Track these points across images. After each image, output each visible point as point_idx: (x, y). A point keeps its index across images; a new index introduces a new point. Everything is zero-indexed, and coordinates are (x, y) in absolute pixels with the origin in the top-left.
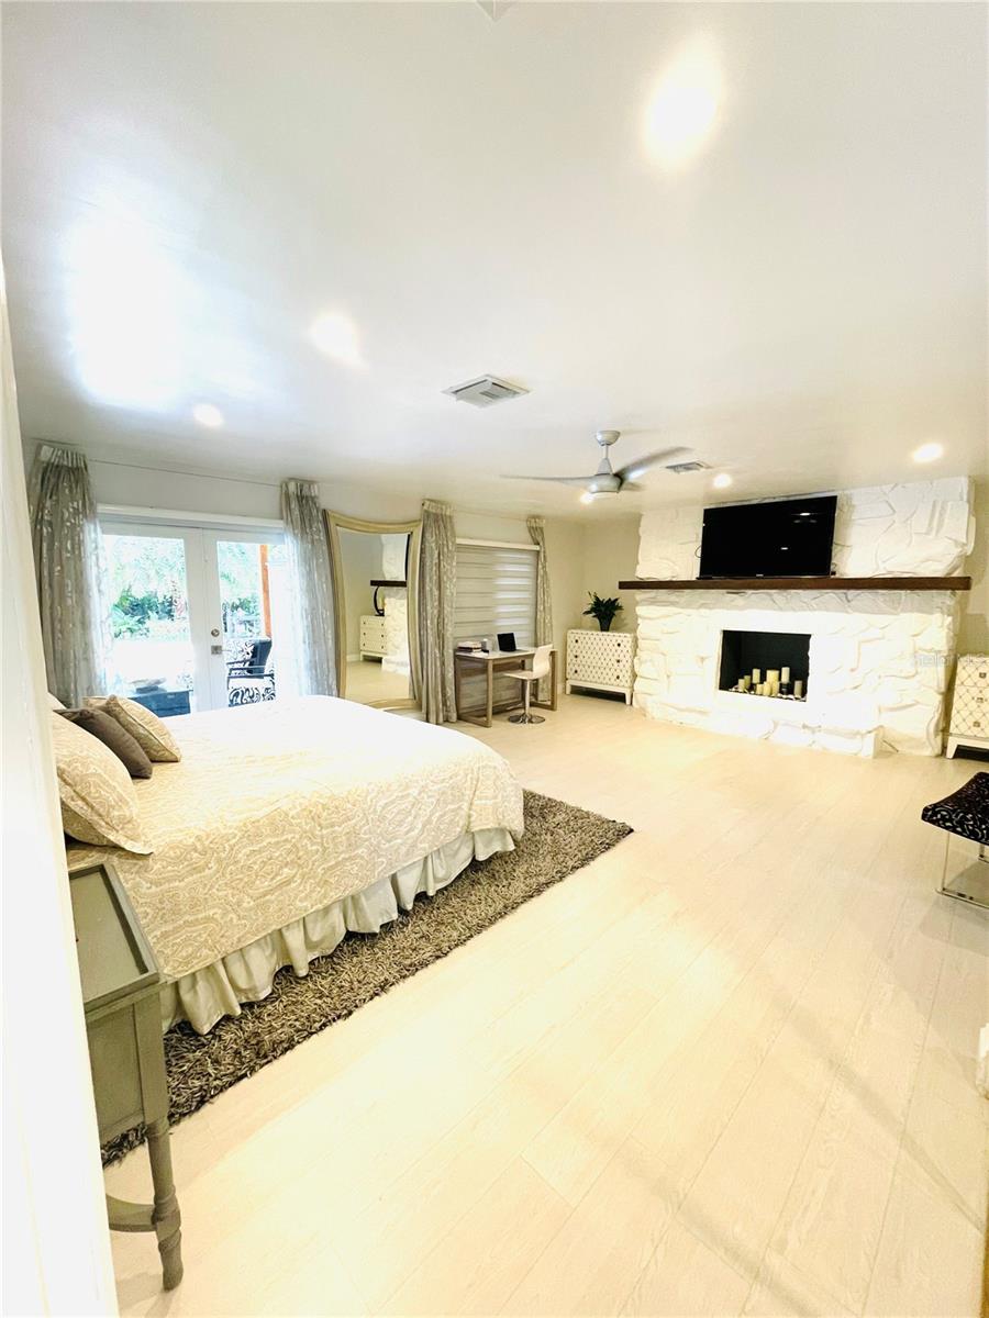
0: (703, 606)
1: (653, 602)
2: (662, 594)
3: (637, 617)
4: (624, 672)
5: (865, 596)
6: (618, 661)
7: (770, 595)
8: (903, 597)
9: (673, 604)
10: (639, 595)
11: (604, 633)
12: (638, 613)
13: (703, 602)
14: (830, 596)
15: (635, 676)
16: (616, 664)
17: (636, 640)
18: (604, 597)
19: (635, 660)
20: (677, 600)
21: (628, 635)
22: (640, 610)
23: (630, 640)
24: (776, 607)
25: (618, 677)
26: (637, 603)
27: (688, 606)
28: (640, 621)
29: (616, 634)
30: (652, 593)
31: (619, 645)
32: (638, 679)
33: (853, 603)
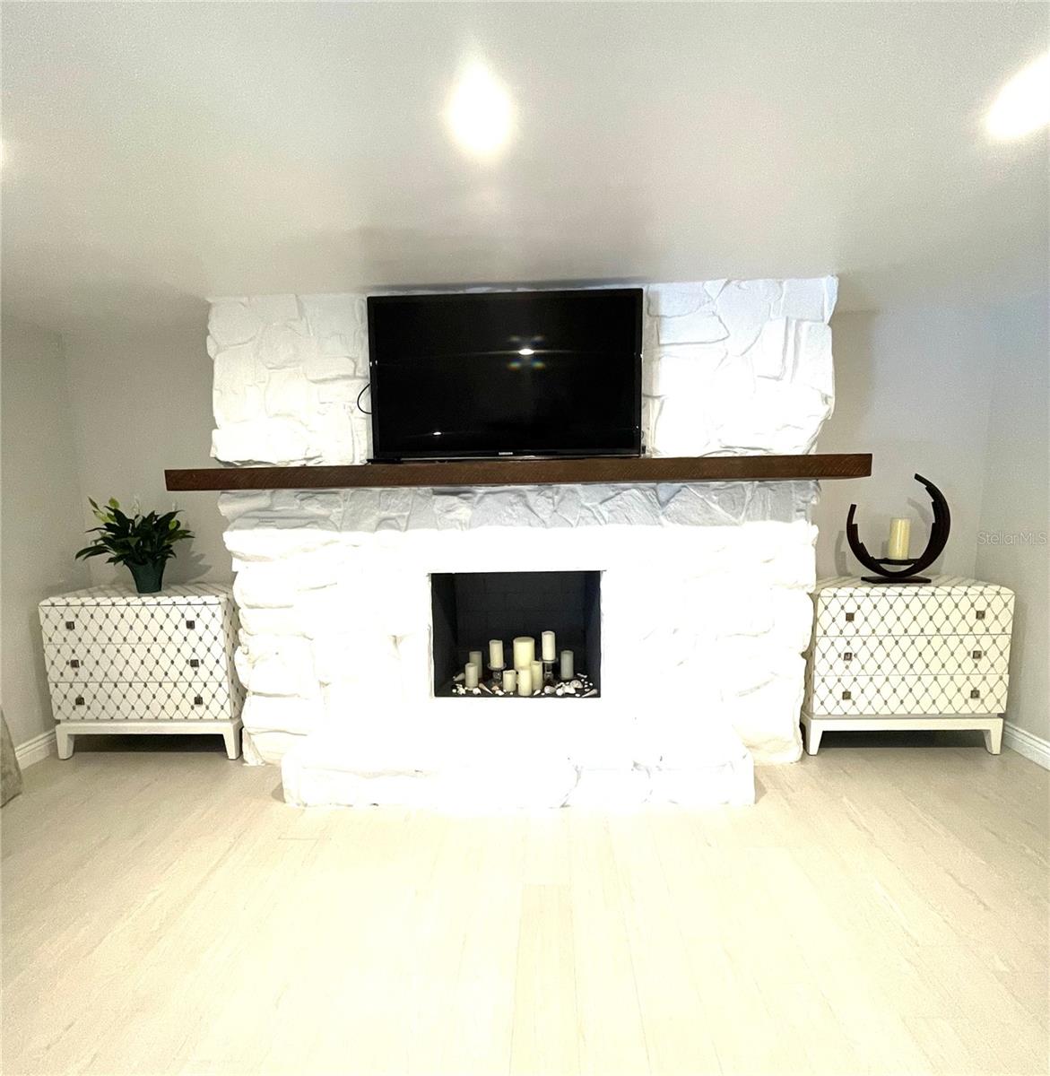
0: (383, 523)
1: (264, 519)
2: (286, 500)
3: (229, 556)
4: (213, 686)
5: (691, 495)
6: (194, 664)
7: (522, 495)
8: (749, 494)
9: (312, 521)
10: (230, 504)
11: (147, 599)
12: (229, 546)
13: (384, 514)
14: (633, 495)
15: (240, 693)
16: (189, 671)
17: (233, 610)
18: (135, 509)
19: (238, 656)
20: (323, 512)
21: (210, 599)
22: (234, 539)
23: (219, 611)
24: (534, 521)
25: (198, 701)
26: (225, 524)
27: (352, 523)
28: (237, 565)
29: (178, 599)
30: (260, 499)
31: (190, 625)
32: (250, 699)
33: (672, 506)
